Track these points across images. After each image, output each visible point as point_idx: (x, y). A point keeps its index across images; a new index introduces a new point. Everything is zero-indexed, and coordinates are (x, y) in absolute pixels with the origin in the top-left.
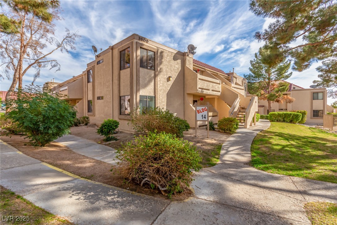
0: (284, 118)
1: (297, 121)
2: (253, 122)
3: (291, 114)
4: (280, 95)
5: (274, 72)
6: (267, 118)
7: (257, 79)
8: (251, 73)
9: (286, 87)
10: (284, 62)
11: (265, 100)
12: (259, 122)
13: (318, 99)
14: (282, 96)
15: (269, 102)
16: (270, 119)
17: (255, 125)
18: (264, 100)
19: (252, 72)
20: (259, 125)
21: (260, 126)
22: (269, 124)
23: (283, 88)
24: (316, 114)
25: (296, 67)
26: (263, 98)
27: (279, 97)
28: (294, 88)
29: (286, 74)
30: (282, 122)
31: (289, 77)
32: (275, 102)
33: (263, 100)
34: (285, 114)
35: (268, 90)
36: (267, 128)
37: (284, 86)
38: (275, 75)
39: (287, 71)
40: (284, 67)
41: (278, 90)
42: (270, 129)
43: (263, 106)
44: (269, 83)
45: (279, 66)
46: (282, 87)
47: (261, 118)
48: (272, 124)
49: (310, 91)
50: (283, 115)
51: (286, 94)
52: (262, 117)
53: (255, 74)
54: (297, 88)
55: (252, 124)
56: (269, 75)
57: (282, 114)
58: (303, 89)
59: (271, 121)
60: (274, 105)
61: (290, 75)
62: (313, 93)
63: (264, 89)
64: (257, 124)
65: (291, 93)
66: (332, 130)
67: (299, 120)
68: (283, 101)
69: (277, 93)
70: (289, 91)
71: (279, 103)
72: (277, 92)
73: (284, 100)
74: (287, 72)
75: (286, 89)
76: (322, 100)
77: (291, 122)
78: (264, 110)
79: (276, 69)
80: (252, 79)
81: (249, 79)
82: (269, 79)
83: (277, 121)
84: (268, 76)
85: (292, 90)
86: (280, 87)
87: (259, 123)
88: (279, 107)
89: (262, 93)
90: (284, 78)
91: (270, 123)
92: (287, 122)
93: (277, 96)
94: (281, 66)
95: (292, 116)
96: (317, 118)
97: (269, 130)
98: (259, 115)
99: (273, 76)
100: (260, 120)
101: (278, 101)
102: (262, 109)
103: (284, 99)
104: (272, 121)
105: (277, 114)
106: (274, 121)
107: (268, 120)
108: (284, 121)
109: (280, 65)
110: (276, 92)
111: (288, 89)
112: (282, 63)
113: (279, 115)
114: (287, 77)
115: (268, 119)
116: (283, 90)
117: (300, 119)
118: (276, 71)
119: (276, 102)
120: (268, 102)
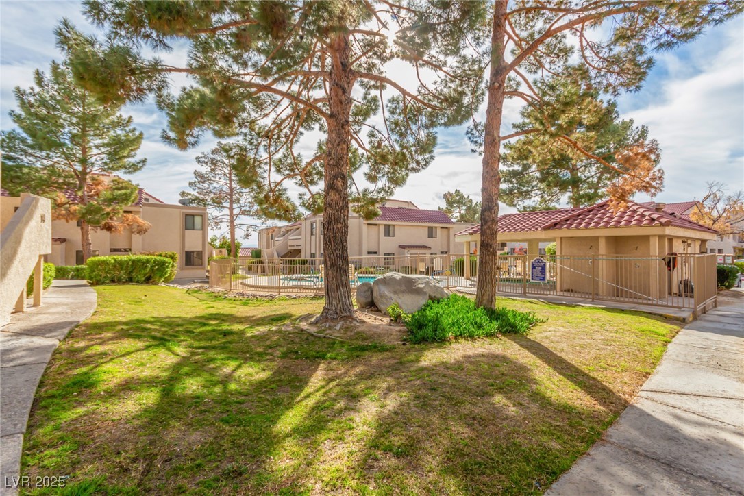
0: (132, 272)
1: (161, 277)
2: (29, 294)
3: (148, 261)
4: (115, 212)
5: (97, 147)
6: (78, 275)
7: (44, 154)
8: (19, 130)
9: (132, 193)
10: (127, 129)
11: (70, 221)
12: (54, 292)
13: (193, 229)
14: (122, 216)
15: (85, 227)
16: (91, 279)
17: (36, 305)
18: (67, 221)
19: (23, 128)
20: (56, 305)
21: (60, 309)
22: (92, 294)
23: (125, 194)
24: (191, 259)
25: (172, 135)
26: (63, 216)
27: (111, 218)
28: (147, 200)
29: (132, 160)
30: (124, 282)
31: (139, 169)
32: (102, 229)
33: (63, 221)
34: (133, 261)
35: (80, 193)
36: (92, 311)
37: (126, 188)
38: (103, 156)
39: (133, 153)
40: (127, 140)
41: (111, 197)
42: (102, 313)
43: (63, 240)
44: (84, 173)
45: (114, 134)
46: (123, 192)
47: (56, 278)
48: (100, 295)
49: (179, 210)
50: (128, 264)
51: (130, 212)
52: (61, 274)
53: (33, 135)
54: (151, 201)
55: (26, 301)
56: (84, 151)
57: (126, 261)
58: (163, 205)
59: (92, 284)
60: (98, 237)
61: (140, 165)
62: (186, 215)
63: (68, 189)
64: (47, 300)
65: (141, 210)
66: (231, 290)
67: (166, 274)
68: (122, 228)
69: (109, 205)
70: (137, 204)
71: (113, 234)
72: (109, 201)
73: (125, 227)
74: (133, 156)
75: (132, 199)
76: (201, 231)
77: (148, 280)
78: (67, 251)
79: (106, 141)
80: (23, 150)
81: (10, 148)
82: (83, 161)
83: (113, 281)
84: (79, 155)
85: (144, 205)
86: (114, 189)
87: (54, 295)
88: (111, 244)
89: (59, 202)
90: (126, 168)
91: (91, 289)
92: (138, 282)
93: (108, 214)
94: (119, 135)
95: (152, 267)
96: (193, 269)
97: (99, 319)
98: (52, 267)
99: (97, 156)
100: (55, 283)
101: (109, 228)
102: (61, 247)
103: (127, 222)
104: (96, 282)
105: (113, 261)
106: (103, 283)
107: (85, 282)
108: (130, 280)
109: (115, 132)
110: (105, 201)
111: (135, 199)
112: (122, 130)
113: (119, 265)
114: (134, 168)
115: (83, 278)
116: (125, 198)
117: (167, 271)
118: (104, 145)
119: (105, 230)
120: (82, 228)
